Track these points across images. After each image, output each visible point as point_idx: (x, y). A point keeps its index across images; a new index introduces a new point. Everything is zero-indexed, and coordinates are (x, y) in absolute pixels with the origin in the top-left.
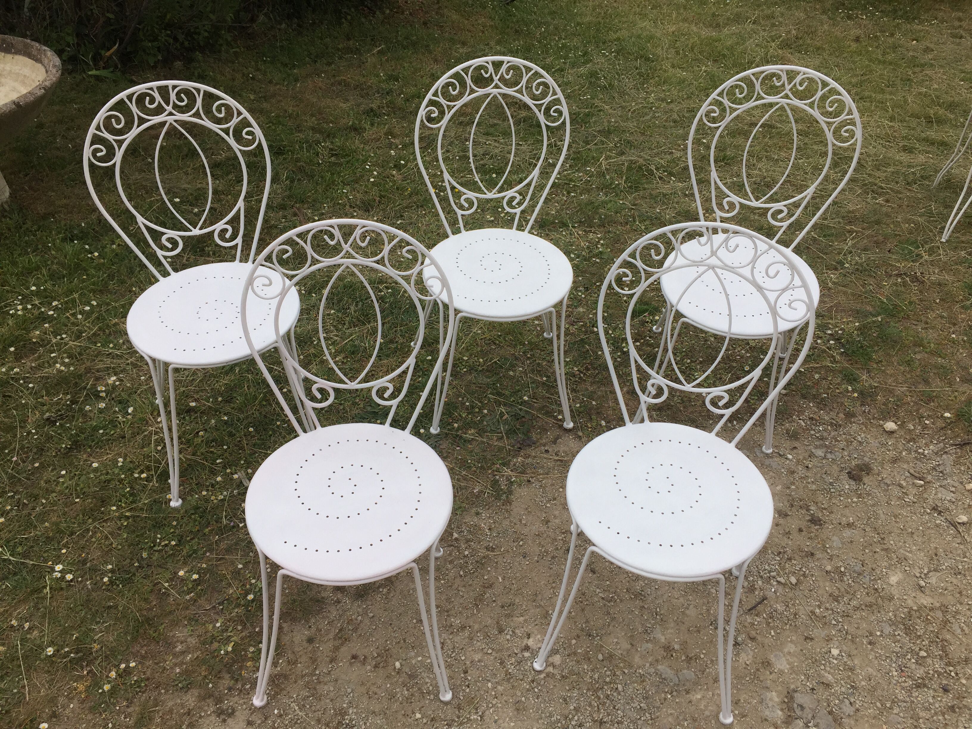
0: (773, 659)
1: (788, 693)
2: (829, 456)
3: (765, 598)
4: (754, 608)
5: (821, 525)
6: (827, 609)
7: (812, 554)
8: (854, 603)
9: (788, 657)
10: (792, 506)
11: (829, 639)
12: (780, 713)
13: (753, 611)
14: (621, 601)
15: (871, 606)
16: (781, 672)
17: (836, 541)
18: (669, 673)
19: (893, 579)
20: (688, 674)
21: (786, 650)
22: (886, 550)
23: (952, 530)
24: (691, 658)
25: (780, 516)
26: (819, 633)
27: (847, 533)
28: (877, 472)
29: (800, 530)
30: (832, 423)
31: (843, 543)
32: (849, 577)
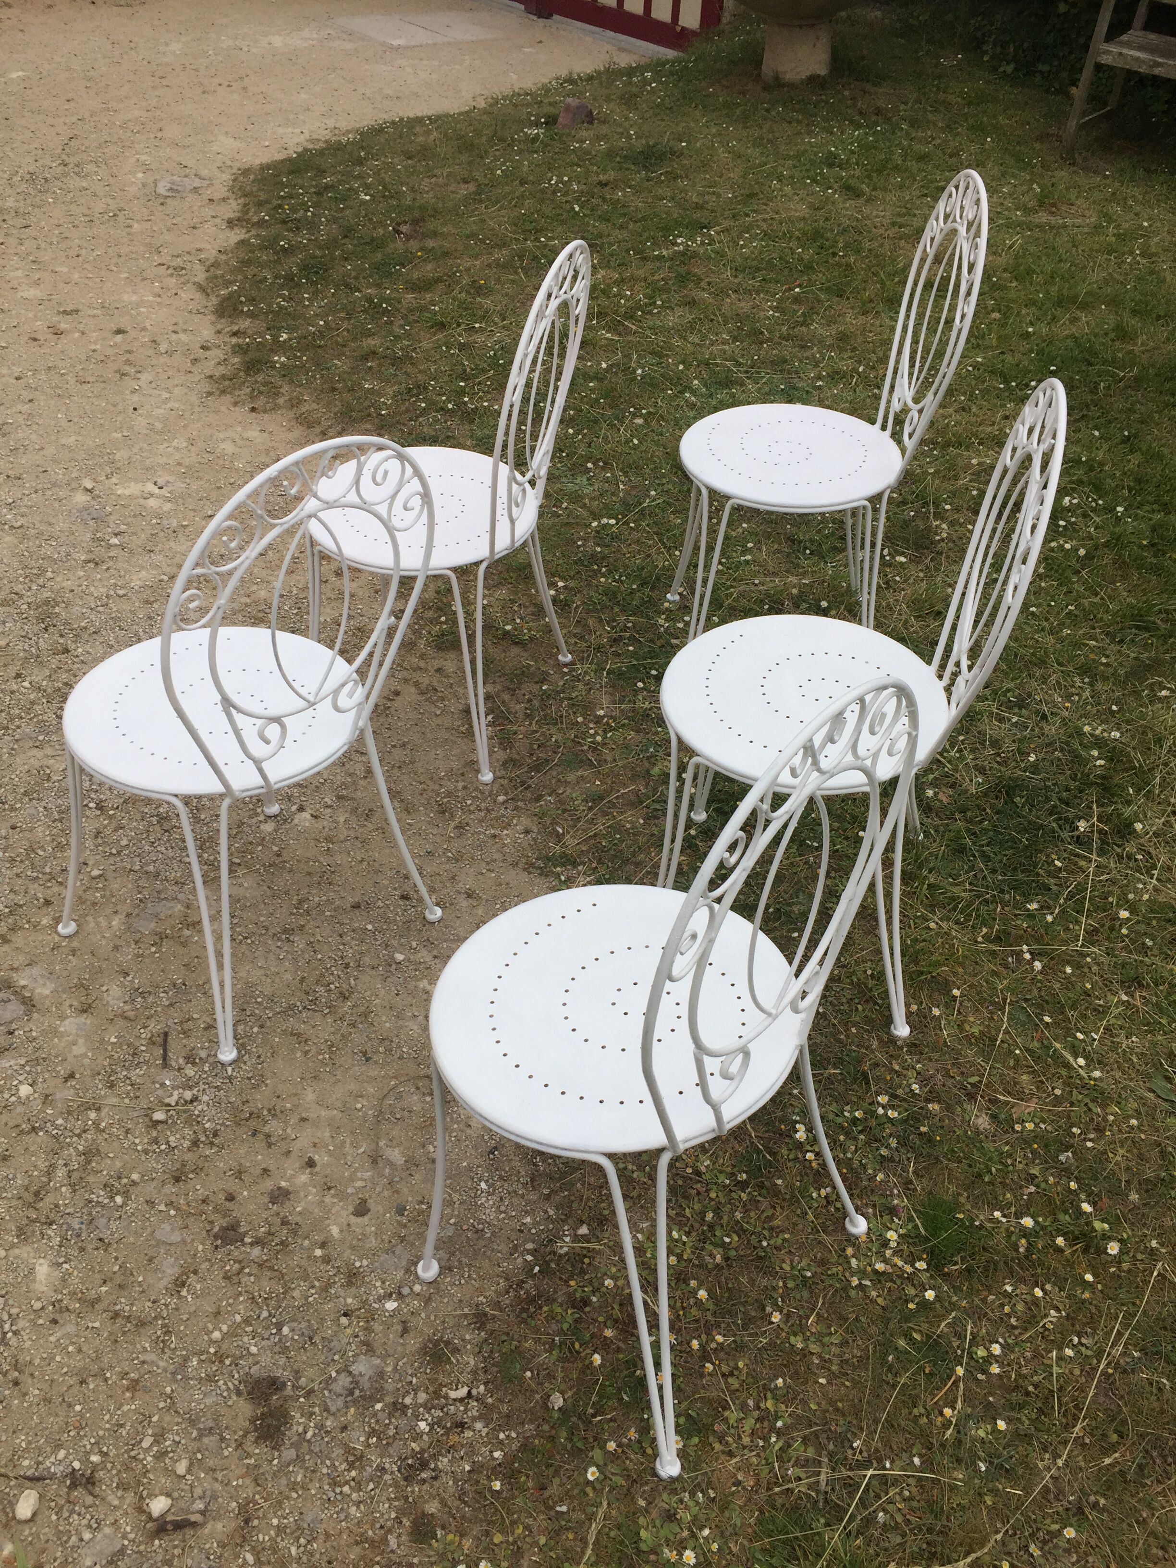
0: (83, 1019)
1: (34, 1006)
2: (344, 1381)
3: (165, 1064)
4: (165, 1045)
5: (216, 1237)
6: (85, 1131)
7: (177, 1180)
8: (61, 1173)
9: (71, 1038)
10: (284, 1222)
11: (47, 1098)
12: (23, 983)
13: (160, 1040)
14: (291, 914)
15: (37, 1194)
16: (62, 1018)
17: (169, 1233)
18: (163, 909)
19: (43, 1269)
20: (147, 927)
21: (81, 1041)
22: (93, 1303)
23: (29, 1467)
24: (162, 939)
25: (279, 1188)
26: (65, 1094)
27: (170, 1269)
28: (249, 1446)
29: (231, 1198)
30: (424, 1465)
31: (160, 1243)
32: (100, 1199)
